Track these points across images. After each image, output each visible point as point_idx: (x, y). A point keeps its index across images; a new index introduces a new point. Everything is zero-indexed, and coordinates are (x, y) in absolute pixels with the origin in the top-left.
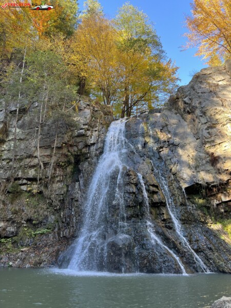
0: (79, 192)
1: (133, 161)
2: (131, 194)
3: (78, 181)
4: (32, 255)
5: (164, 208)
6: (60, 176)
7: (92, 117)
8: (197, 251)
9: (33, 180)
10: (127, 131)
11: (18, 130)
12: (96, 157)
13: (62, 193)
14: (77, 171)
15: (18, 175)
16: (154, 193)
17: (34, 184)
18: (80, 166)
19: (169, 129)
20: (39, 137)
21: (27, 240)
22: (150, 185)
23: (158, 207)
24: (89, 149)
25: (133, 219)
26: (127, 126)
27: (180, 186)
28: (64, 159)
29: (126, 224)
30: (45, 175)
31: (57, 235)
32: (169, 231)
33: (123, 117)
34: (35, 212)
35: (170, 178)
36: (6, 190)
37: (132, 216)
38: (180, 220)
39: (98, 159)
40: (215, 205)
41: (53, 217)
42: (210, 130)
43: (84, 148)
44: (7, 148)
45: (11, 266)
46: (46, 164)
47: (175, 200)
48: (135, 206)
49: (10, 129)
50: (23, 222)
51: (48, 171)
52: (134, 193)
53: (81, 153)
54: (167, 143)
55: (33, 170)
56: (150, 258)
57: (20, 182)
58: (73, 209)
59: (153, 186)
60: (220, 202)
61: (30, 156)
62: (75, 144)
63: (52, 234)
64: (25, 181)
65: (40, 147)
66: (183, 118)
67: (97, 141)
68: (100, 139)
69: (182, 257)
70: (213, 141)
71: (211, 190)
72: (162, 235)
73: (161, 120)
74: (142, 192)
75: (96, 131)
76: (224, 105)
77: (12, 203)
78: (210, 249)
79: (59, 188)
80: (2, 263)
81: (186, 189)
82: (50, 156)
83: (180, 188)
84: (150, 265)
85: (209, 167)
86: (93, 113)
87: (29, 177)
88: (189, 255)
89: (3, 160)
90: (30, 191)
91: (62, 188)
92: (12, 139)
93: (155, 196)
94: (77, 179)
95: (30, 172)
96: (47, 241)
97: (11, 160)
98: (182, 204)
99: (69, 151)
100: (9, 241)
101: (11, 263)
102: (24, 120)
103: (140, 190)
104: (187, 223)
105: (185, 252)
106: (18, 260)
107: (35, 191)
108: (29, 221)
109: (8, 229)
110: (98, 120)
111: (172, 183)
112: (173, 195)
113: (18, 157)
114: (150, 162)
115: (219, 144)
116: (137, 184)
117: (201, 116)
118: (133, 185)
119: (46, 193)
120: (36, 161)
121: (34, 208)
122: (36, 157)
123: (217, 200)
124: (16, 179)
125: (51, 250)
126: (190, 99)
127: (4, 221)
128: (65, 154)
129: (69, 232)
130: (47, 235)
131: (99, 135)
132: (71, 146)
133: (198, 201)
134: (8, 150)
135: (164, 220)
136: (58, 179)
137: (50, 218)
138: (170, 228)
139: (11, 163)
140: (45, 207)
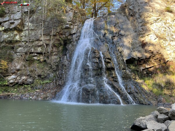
0: (67, 61)
1: (97, 44)
2: (96, 63)
3: (66, 55)
4: (42, 94)
5: (113, 71)
6: (56, 52)
7: (74, 17)
8: (129, 93)
9: (40, 54)
10: (94, 26)
11: (30, 24)
12: (76, 42)
13: (57, 61)
14: (65, 50)
15: (31, 51)
16: (108, 62)
17: (41, 56)
18: (67, 47)
19: (119, 25)
20: (43, 29)
21: (39, 86)
22: (106, 58)
23: (110, 70)
24: (72, 37)
25: (96, 76)
26: (95, 23)
27: (123, 59)
28: (57, 42)
29: (92, 79)
30: (47, 51)
31: (55, 84)
32: (115, 83)
33: (92, 17)
34: (42, 71)
35: (118, 54)
36: (25, 59)
37: (96, 75)
38: (122, 77)
39: (77, 43)
40: (141, 70)
41: (53, 74)
42: (143, 27)
43: (69, 36)
44: (24, 35)
45: (31, 99)
46: (47, 45)
47: (120, 66)
48: (98, 70)
49: (25, 23)
50: (36, 77)
51: (49, 49)
52: (97, 63)
53: (67, 39)
54: (118, 34)
55: (40, 48)
56: (105, 96)
57: (33, 55)
58: (63, 71)
59: (108, 59)
60: (145, 68)
61: (38, 40)
62: (64, 33)
63: (52, 83)
64: (36, 54)
65: (43, 35)
66: (128, 19)
67: (77, 31)
68: (78, 31)
69: (121, 96)
70: (144, 34)
71: (140, 61)
72: (112, 85)
73: (115, 20)
74: (102, 62)
75: (76, 25)
76: (153, 11)
77: (29, 67)
78: (137, 92)
79: (55, 59)
80: (26, 97)
81: (126, 61)
82: (49, 40)
83: (123, 60)
84: (104, 100)
85: (140, 49)
86: (74, 14)
87: (38, 52)
88: (125, 95)
89: (22, 42)
90: (39, 60)
91: (57, 59)
92: (27, 30)
93: (109, 64)
94: (65, 54)
95: (38, 49)
96: (49, 87)
97: (27, 42)
98: (123, 69)
99: (60, 37)
100: (29, 86)
101: (31, 98)
102: (33, 17)
103: (101, 61)
104: (125, 79)
105: (123, 94)
106: (35, 96)
107: (42, 60)
108: (39, 76)
109: (28, 80)
110: (77, 19)
111: (119, 57)
112: (119, 64)
113: (31, 40)
114: (107, 45)
115: (148, 35)
116: (99, 58)
117: (139, 18)
118: (97, 58)
119: (48, 61)
120: (41, 43)
121: (42, 69)
122: (41, 40)
123: (143, 67)
124: (31, 53)
125: (52, 91)
126: (133, 7)
127: (25, 76)
128: (58, 39)
129: (62, 82)
130: (49, 83)
131: (78, 28)
132: (61, 34)
133: (133, 67)
134: (25, 36)
135: (113, 77)
136: (54, 53)
137: (51, 75)
138: (116, 81)
139: (27, 44)
140: (48, 69)
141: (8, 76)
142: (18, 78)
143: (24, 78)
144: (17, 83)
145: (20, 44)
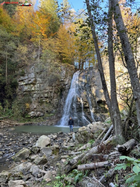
0: (63, 102)
3: (62, 98)
4: (50, 122)
5: (89, 109)
7: (66, 73)
9: (47, 98)
11: (40, 79)
13: (57, 102)
14: (61, 95)
15: (41, 96)
18: (62, 93)
21: (47, 117)
22: (84, 102)
23: (86, 108)
24: (65, 86)
27: (95, 101)
28: (57, 90)
30: (51, 96)
31: (56, 116)
32: (89, 116)
33: (79, 70)
34: (49, 109)
36: (38, 101)
39: (68, 91)
41: (55, 110)
43: (63, 86)
44: (37, 86)
45: (44, 125)
47: (93, 106)
49: (37, 79)
50: (45, 112)
51: (52, 94)
53: (63, 88)
55: (46, 94)
57: (43, 98)
58: (61, 108)
61: (45, 89)
64: (44, 98)
65: (48, 86)
67: (68, 83)
72: (87, 117)
75: (68, 79)
77: (41, 106)
80: (41, 124)
82: (52, 89)
86: (66, 71)
90: (46, 102)
91: (57, 100)
92: (38, 83)
93: (86, 105)
96: (53, 118)
100: (42, 118)
106: (46, 123)
107: (48, 102)
108: (47, 111)
109: (41, 114)
110: (68, 74)
111: (93, 100)
119: (52, 102)
120: (47, 91)
121: (48, 107)
122: (47, 89)
124: (41, 98)
125: (55, 120)
128: (57, 88)
129: (60, 115)
130: (53, 116)
131: (69, 81)
132: (59, 85)
133: (102, 106)
135: (88, 112)
136: (55, 97)
137: (53, 111)
139: (39, 92)
140: (52, 107)
141: (30, 112)
142: (35, 113)
143: (38, 113)
144: (35, 116)
145: (35, 92)
